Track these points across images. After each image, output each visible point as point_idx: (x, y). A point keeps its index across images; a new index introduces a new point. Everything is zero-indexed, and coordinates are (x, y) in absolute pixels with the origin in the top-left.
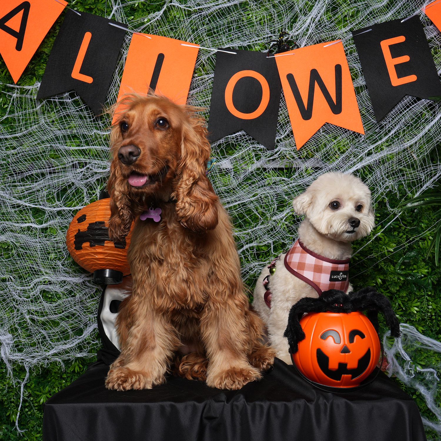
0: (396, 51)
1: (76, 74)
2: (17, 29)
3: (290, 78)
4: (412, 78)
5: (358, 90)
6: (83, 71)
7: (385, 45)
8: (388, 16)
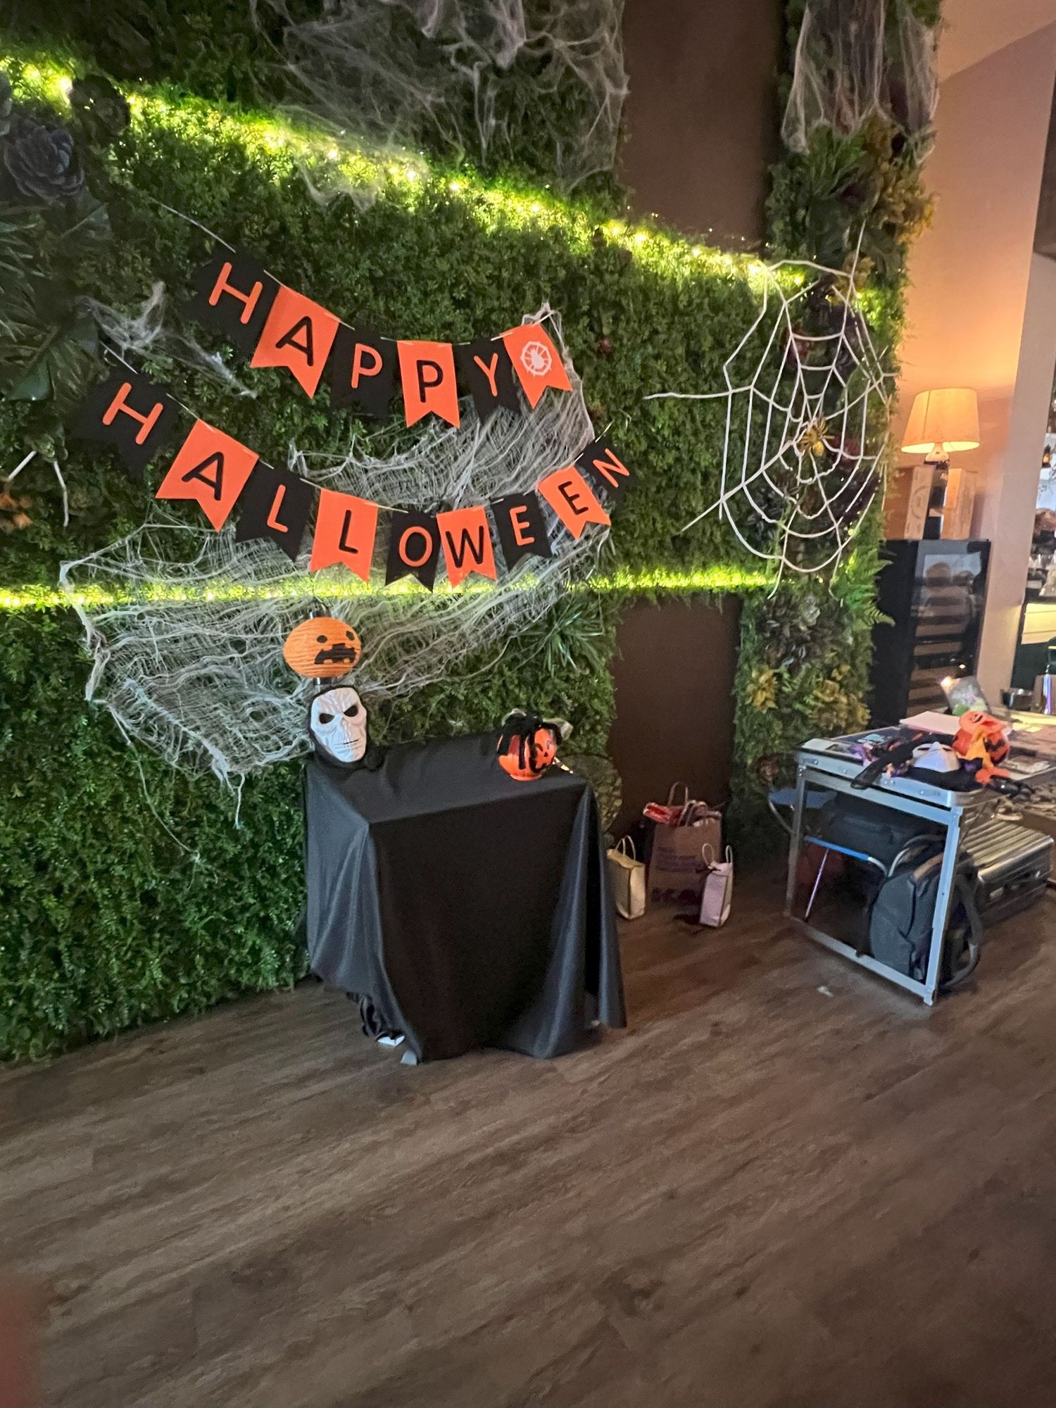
0: (521, 518)
1: (271, 522)
2: (213, 479)
3: (448, 534)
4: (531, 540)
5: (494, 545)
6: (278, 520)
7: (514, 512)
8: (514, 489)
